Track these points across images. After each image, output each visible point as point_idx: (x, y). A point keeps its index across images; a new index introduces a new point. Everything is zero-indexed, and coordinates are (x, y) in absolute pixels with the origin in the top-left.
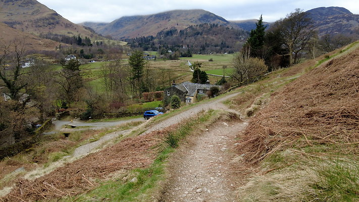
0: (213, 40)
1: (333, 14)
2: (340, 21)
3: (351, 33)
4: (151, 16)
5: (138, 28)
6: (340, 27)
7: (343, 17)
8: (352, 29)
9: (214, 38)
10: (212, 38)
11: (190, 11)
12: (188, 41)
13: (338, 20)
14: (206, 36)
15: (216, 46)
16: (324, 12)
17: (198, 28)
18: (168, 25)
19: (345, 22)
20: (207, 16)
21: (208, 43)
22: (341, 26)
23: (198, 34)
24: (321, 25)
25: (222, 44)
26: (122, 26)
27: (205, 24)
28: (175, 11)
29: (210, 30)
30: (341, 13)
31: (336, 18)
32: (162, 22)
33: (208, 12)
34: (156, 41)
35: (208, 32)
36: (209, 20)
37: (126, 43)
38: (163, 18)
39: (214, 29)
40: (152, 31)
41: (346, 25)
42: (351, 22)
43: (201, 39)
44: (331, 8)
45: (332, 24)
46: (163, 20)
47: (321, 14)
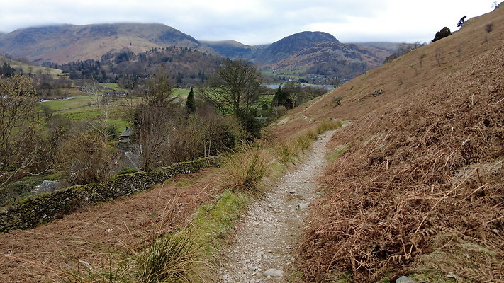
0: (187, 68)
1: (320, 40)
2: (327, 50)
3: (338, 64)
4: (84, 28)
6: (327, 57)
7: (330, 46)
8: (339, 59)
9: (189, 67)
10: (185, 66)
11: (145, 25)
12: (153, 69)
13: (325, 49)
14: (177, 64)
15: (193, 77)
16: (311, 37)
17: (165, 52)
18: (119, 44)
19: (331, 51)
20: (171, 34)
21: (181, 72)
22: (327, 54)
23: (166, 60)
24: (309, 52)
25: (200, 74)
27: (174, 47)
28: (124, 25)
29: (181, 55)
30: (328, 40)
31: (323, 46)
32: (107, 40)
33: (171, 28)
34: (105, 67)
35: (180, 59)
36: (174, 39)
37: (61, 71)
38: (106, 32)
39: (187, 54)
40: (92, 52)
41: (333, 54)
42: (337, 51)
43: (171, 67)
44: (317, 33)
45: (319, 52)
46: (106, 36)
47: (308, 40)
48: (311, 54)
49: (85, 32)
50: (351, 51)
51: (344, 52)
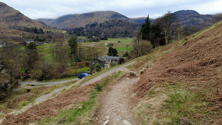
0: (120, 29)
1: (189, 14)
2: (193, 18)
3: (200, 25)
4: (82, 15)
5: (73, 22)
6: (193, 22)
7: (195, 16)
8: (200, 23)
9: (121, 28)
10: (119, 28)
11: (105, 12)
12: (105, 30)
14: (115, 27)
15: (122, 33)
16: (184, 13)
17: (111, 22)
18: (92, 21)
19: (196, 19)
20: (116, 15)
21: (117, 31)
22: (194, 21)
23: (111, 26)
24: (183, 20)
25: (125, 32)
26: (63, 21)
27: (115, 20)
28: (96, 12)
29: (118, 23)
30: (194, 14)
31: (191, 16)
32: (89, 19)
33: (116, 13)
34: (85, 30)
35: (117, 25)
36: (117, 17)
37: (66, 31)
38: (89, 16)
39: (120, 23)
40: (82, 24)
41: (196, 21)
42: (199, 19)
43: (112, 29)
44: (188, 11)
45: (188, 20)
46: (89, 17)
47: (183, 14)
48: (184, 21)
49: (81, 16)
50: (208, 18)
51: (203, 19)
